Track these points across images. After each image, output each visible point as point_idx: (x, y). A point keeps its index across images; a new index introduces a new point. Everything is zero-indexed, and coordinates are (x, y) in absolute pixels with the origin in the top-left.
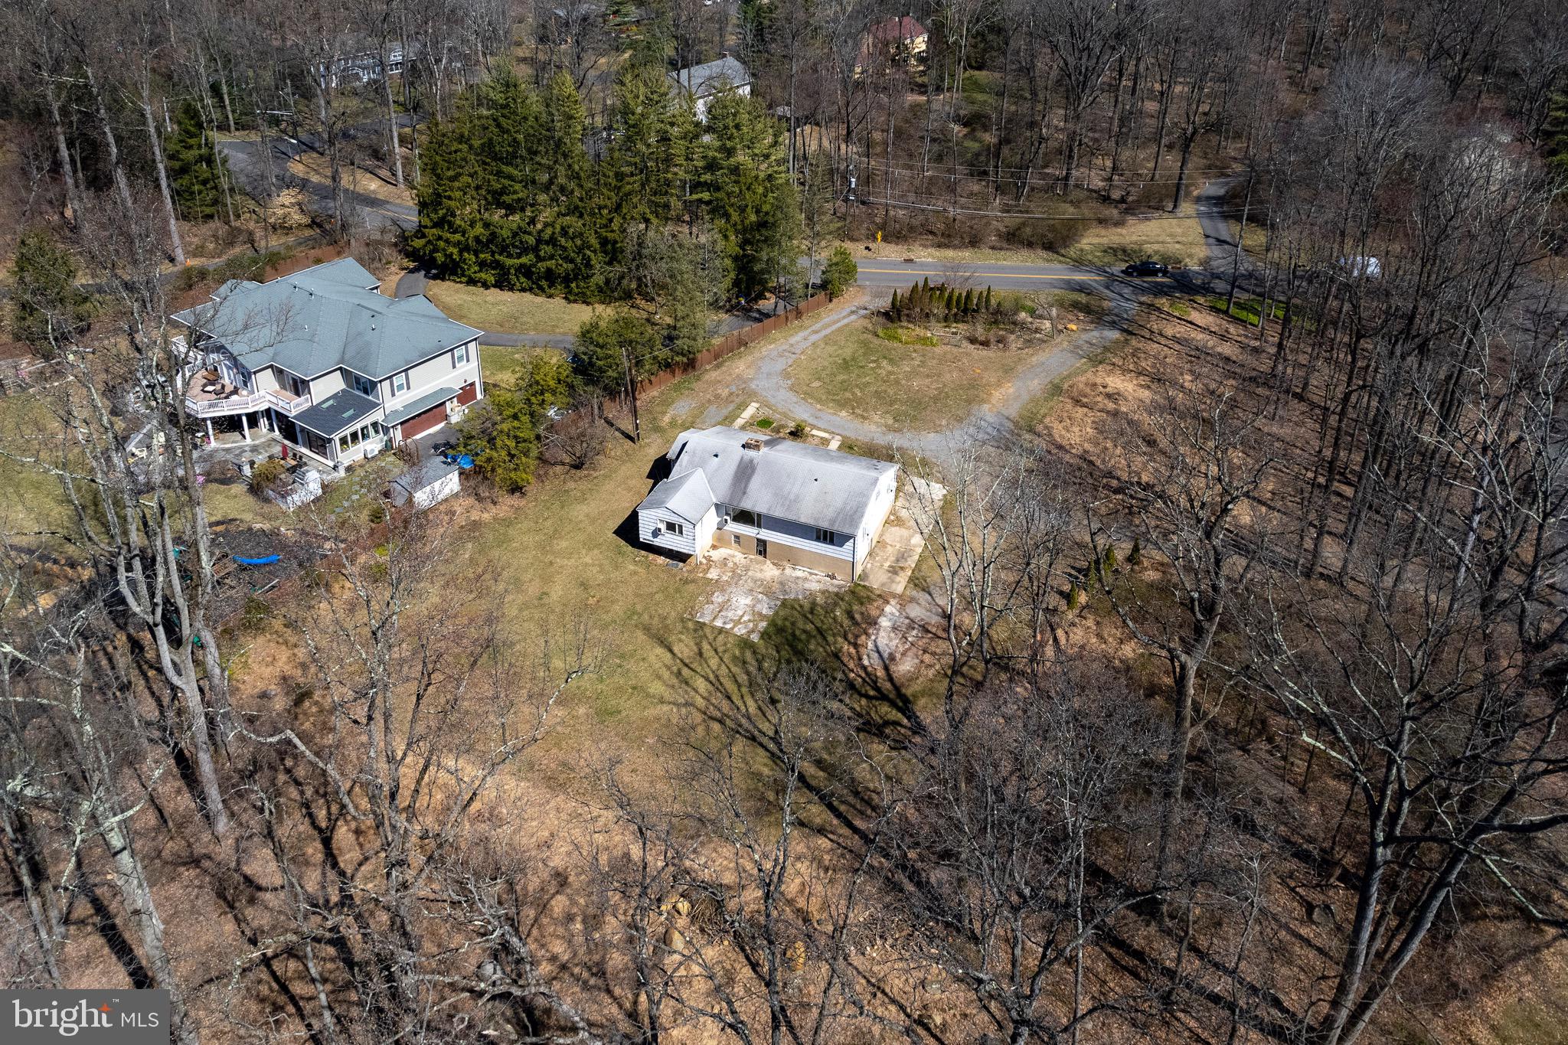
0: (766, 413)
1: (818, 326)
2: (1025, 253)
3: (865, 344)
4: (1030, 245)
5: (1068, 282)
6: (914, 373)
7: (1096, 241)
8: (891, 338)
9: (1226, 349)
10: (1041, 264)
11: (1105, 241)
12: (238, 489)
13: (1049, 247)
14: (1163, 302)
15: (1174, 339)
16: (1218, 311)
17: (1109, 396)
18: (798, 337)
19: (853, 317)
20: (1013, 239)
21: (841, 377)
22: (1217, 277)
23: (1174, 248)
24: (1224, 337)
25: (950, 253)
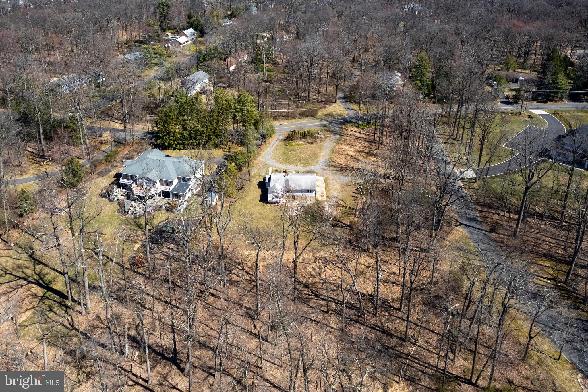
0: (274, 169)
1: (271, 145)
2: (307, 118)
3: (285, 148)
4: (308, 116)
5: (321, 125)
6: (300, 153)
7: (322, 113)
8: (290, 145)
9: (362, 136)
10: (312, 121)
11: (324, 112)
12: (163, 211)
13: (312, 116)
14: (344, 126)
15: (350, 135)
16: (356, 127)
17: (344, 151)
18: (269, 149)
19: (278, 142)
20: (303, 115)
21: (285, 157)
22: (352, 118)
23: (340, 112)
24: (360, 133)
25: (290, 121)
